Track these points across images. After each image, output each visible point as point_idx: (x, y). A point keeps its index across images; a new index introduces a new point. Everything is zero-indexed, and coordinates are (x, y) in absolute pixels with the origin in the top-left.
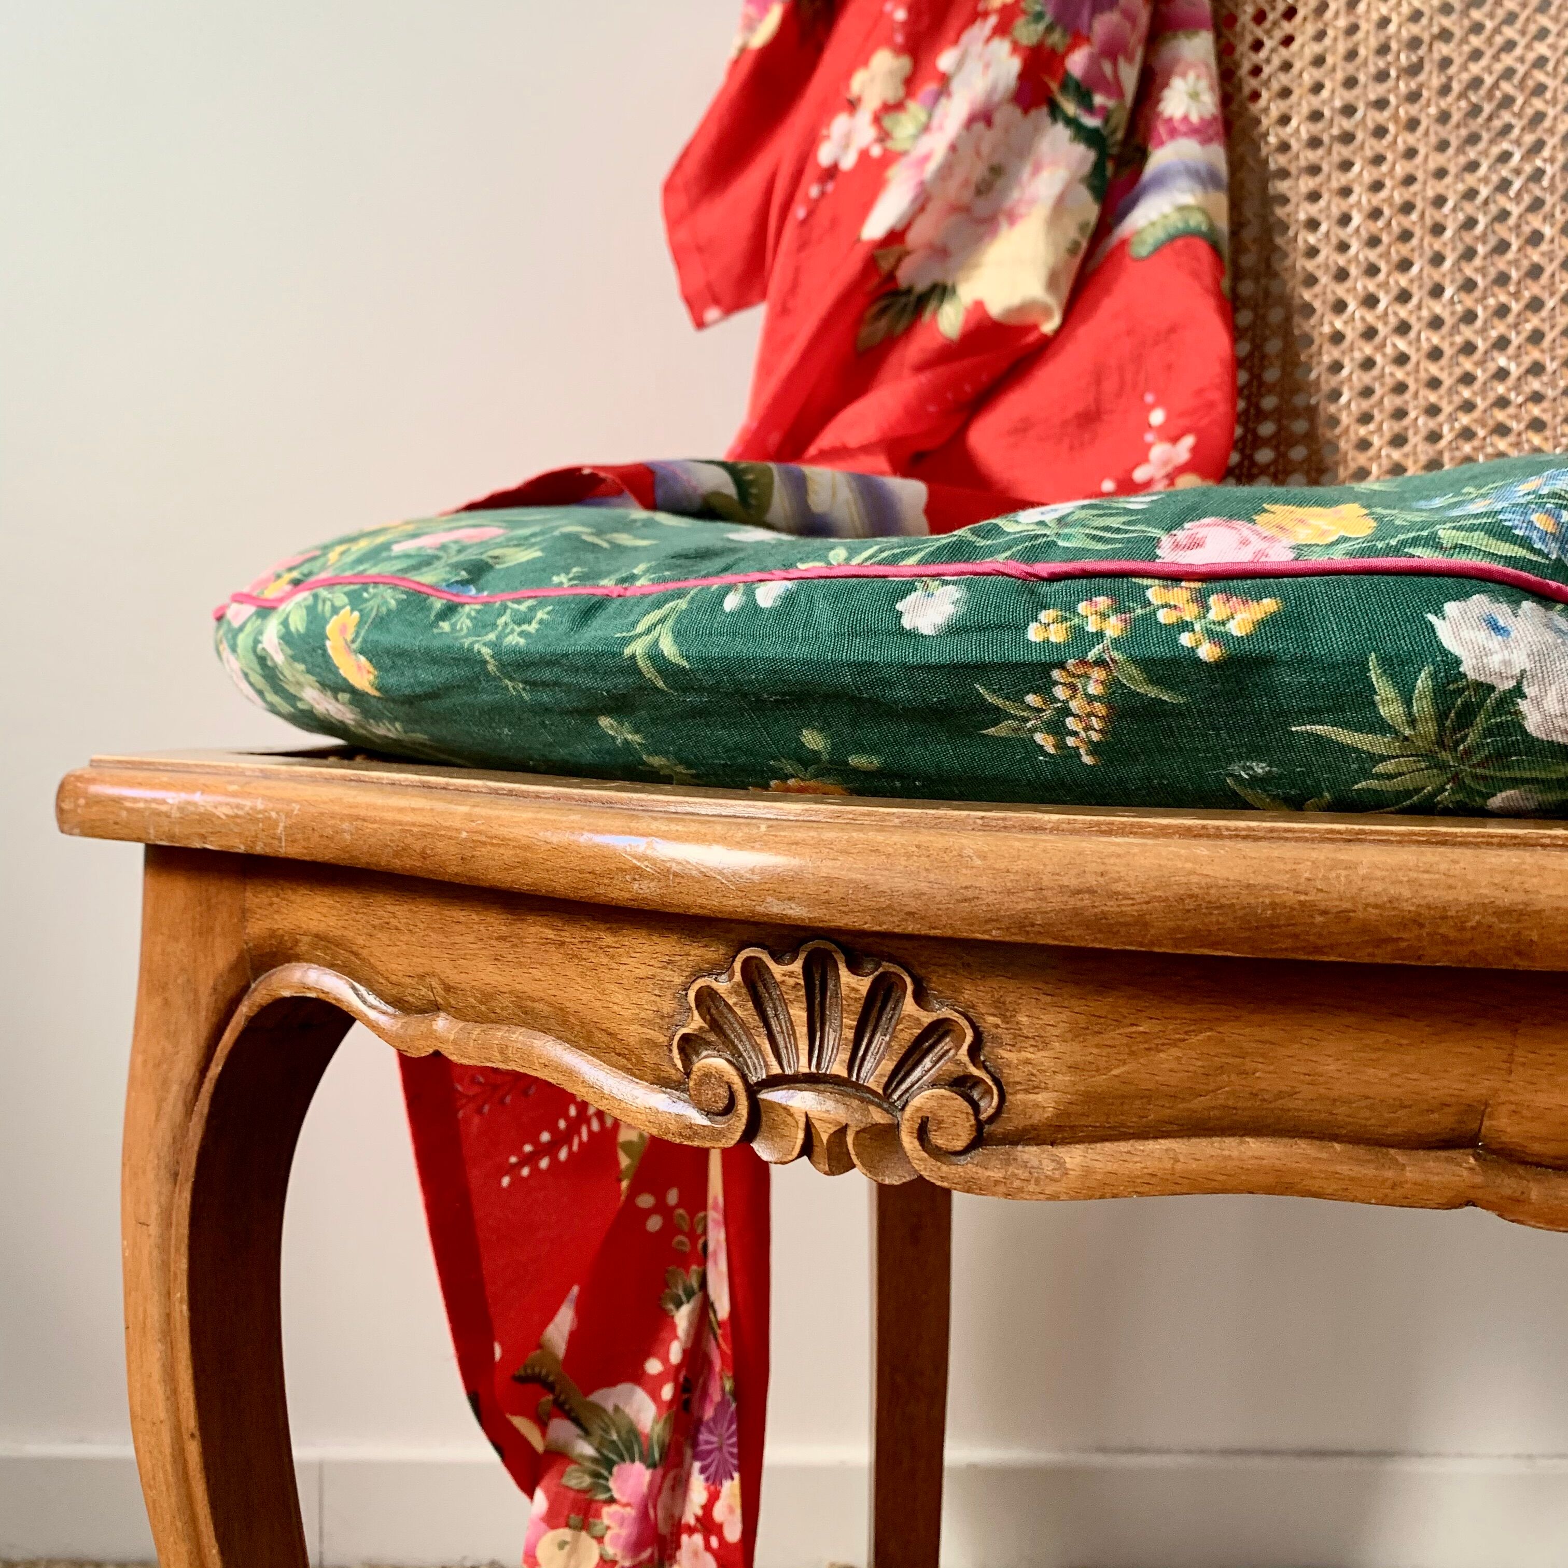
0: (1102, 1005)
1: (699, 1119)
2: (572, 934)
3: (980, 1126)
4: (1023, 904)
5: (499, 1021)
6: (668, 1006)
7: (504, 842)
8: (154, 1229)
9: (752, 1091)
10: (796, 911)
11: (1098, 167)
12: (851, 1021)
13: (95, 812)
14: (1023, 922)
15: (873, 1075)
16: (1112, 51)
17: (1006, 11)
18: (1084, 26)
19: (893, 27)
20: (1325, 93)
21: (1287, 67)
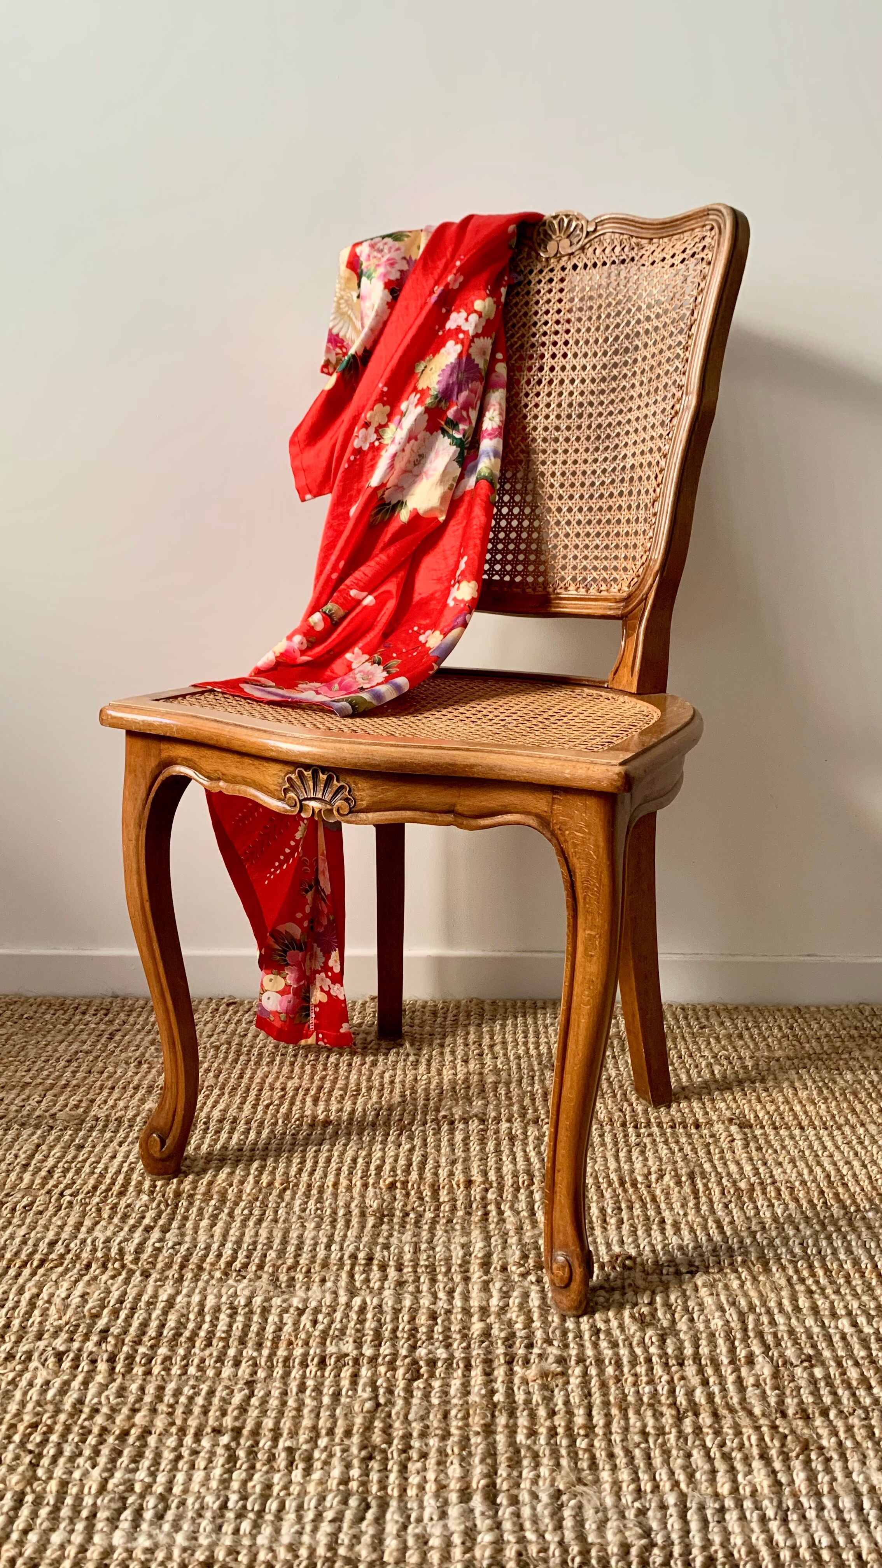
0: (376, 782)
1: (288, 808)
2: (257, 762)
3: (350, 809)
4: (355, 760)
5: (239, 784)
6: (280, 781)
7: (239, 740)
9: (301, 801)
10: (308, 761)
11: (461, 453)
12: (322, 785)
14: (355, 764)
15: (327, 798)
16: (466, 406)
17: (424, 393)
18: (454, 398)
19: (382, 393)
20: (549, 420)
21: (537, 406)
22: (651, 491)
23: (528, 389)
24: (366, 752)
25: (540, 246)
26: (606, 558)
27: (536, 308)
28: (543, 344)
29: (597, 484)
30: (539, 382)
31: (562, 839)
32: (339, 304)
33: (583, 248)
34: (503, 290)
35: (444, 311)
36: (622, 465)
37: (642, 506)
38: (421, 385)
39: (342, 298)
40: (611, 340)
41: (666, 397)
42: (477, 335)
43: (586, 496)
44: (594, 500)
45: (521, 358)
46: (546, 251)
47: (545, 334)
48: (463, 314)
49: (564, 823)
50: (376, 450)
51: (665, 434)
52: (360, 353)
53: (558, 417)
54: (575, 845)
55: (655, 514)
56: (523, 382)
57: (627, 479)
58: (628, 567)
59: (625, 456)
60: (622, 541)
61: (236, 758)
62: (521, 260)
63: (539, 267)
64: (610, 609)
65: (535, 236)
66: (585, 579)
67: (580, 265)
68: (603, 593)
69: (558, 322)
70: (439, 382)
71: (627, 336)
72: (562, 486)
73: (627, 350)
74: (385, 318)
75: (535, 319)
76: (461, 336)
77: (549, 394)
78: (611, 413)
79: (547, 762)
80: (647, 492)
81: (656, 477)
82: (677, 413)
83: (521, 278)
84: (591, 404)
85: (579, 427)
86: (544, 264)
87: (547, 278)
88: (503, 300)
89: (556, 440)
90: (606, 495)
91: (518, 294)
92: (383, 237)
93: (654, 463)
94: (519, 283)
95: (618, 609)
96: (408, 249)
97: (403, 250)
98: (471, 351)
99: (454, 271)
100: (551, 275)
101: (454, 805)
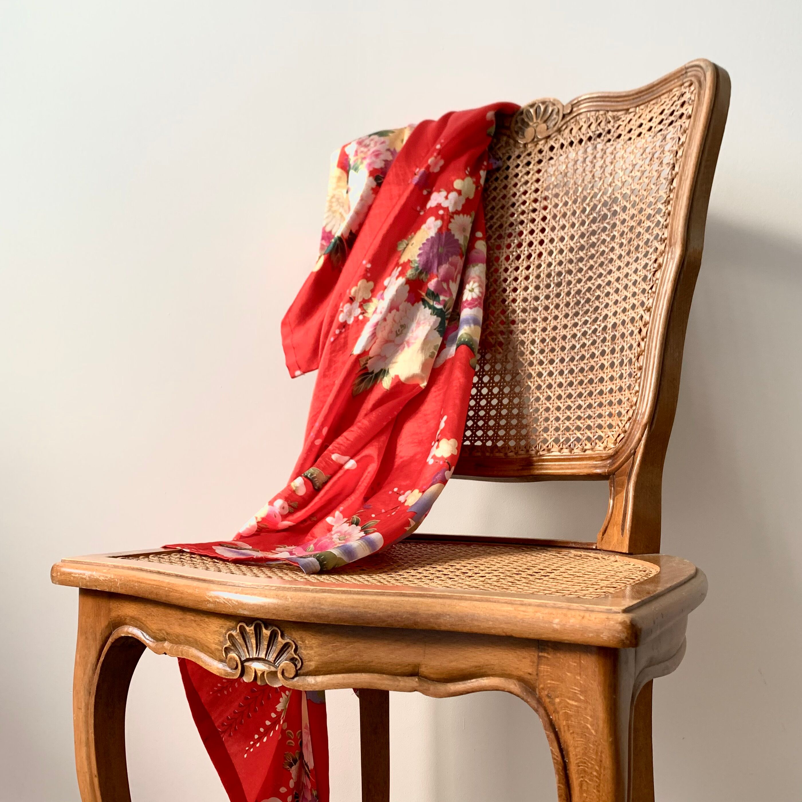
0: (326, 638)
1: (229, 670)
2: (198, 618)
3: (297, 671)
4: (301, 611)
5: (180, 644)
6: (222, 639)
8: (83, 710)
9: (242, 663)
10: (247, 613)
11: (442, 324)
12: (266, 643)
13: (63, 577)
14: (300, 615)
15: (271, 658)
16: (446, 279)
17: (406, 266)
18: (435, 271)
19: (367, 270)
20: (529, 291)
21: (516, 279)
22: (635, 345)
23: (507, 265)
24: (313, 600)
25: (517, 133)
26: (589, 417)
27: (515, 190)
28: (522, 222)
29: (578, 346)
30: (518, 257)
31: (551, 708)
32: (331, 202)
33: (559, 131)
34: (483, 173)
35: (425, 192)
36: (603, 325)
37: (626, 361)
38: (404, 259)
39: (333, 197)
40: (588, 209)
41: (647, 252)
42: (457, 213)
43: (567, 360)
44: (575, 363)
45: (500, 237)
46: (524, 136)
47: (523, 213)
48: (444, 193)
49: (553, 689)
50: (360, 324)
51: (648, 288)
52: (346, 235)
53: (537, 288)
54: (568, 717)
55: (640, 368)
56: (502, 258)
57: (609, 338)
58: (614, 423)
59: (606, 316)
60: (606, 399)
61: (179, 614)
62: (499, 148)
63: (517, 153)
64: (596, 467)
65: (513, 125)
66: (568, 440)
67: (557, 146)
68: (587, 452)
69: (536, 201)
70: (419, 255)
71: (605, 204)
72: (542, 351)
73: (605, 217)
74: (370, 203)
75: (514, 200)
76: (441, 212)
77: (528, 268)
78: (590, 278)
79: (530, 609)
80: (631, 347)
81: (640, 331)
82: (660, 266)
83: (500, 163)
84: (570, 272)
85: (558, 295)
86: (522, 149)
87: (525, 161)
88: (482, 182)
89: (536, 310)
90: (588, 356)
91: (497, 179)
92: (370, 136)
93: (637, 318)
94: (498, 169)
95: (605, 466)
96: (392, 142)
97: (387, 143)
98: (450, 226)
99: (435, 154)
100: (528, 159)
101: (418, 666)
